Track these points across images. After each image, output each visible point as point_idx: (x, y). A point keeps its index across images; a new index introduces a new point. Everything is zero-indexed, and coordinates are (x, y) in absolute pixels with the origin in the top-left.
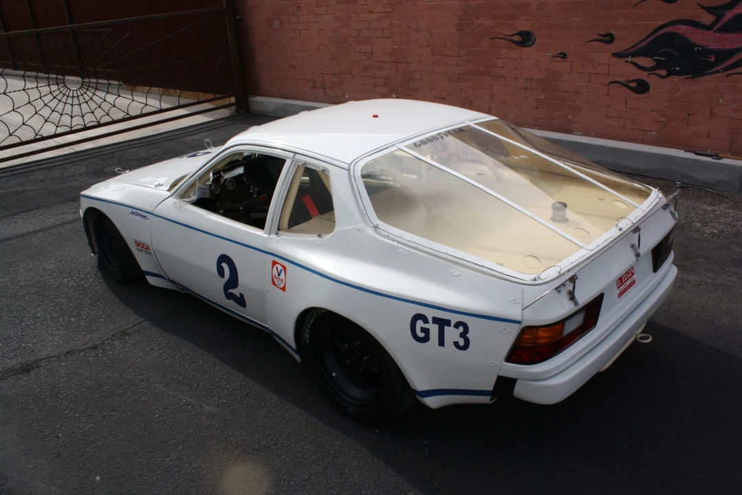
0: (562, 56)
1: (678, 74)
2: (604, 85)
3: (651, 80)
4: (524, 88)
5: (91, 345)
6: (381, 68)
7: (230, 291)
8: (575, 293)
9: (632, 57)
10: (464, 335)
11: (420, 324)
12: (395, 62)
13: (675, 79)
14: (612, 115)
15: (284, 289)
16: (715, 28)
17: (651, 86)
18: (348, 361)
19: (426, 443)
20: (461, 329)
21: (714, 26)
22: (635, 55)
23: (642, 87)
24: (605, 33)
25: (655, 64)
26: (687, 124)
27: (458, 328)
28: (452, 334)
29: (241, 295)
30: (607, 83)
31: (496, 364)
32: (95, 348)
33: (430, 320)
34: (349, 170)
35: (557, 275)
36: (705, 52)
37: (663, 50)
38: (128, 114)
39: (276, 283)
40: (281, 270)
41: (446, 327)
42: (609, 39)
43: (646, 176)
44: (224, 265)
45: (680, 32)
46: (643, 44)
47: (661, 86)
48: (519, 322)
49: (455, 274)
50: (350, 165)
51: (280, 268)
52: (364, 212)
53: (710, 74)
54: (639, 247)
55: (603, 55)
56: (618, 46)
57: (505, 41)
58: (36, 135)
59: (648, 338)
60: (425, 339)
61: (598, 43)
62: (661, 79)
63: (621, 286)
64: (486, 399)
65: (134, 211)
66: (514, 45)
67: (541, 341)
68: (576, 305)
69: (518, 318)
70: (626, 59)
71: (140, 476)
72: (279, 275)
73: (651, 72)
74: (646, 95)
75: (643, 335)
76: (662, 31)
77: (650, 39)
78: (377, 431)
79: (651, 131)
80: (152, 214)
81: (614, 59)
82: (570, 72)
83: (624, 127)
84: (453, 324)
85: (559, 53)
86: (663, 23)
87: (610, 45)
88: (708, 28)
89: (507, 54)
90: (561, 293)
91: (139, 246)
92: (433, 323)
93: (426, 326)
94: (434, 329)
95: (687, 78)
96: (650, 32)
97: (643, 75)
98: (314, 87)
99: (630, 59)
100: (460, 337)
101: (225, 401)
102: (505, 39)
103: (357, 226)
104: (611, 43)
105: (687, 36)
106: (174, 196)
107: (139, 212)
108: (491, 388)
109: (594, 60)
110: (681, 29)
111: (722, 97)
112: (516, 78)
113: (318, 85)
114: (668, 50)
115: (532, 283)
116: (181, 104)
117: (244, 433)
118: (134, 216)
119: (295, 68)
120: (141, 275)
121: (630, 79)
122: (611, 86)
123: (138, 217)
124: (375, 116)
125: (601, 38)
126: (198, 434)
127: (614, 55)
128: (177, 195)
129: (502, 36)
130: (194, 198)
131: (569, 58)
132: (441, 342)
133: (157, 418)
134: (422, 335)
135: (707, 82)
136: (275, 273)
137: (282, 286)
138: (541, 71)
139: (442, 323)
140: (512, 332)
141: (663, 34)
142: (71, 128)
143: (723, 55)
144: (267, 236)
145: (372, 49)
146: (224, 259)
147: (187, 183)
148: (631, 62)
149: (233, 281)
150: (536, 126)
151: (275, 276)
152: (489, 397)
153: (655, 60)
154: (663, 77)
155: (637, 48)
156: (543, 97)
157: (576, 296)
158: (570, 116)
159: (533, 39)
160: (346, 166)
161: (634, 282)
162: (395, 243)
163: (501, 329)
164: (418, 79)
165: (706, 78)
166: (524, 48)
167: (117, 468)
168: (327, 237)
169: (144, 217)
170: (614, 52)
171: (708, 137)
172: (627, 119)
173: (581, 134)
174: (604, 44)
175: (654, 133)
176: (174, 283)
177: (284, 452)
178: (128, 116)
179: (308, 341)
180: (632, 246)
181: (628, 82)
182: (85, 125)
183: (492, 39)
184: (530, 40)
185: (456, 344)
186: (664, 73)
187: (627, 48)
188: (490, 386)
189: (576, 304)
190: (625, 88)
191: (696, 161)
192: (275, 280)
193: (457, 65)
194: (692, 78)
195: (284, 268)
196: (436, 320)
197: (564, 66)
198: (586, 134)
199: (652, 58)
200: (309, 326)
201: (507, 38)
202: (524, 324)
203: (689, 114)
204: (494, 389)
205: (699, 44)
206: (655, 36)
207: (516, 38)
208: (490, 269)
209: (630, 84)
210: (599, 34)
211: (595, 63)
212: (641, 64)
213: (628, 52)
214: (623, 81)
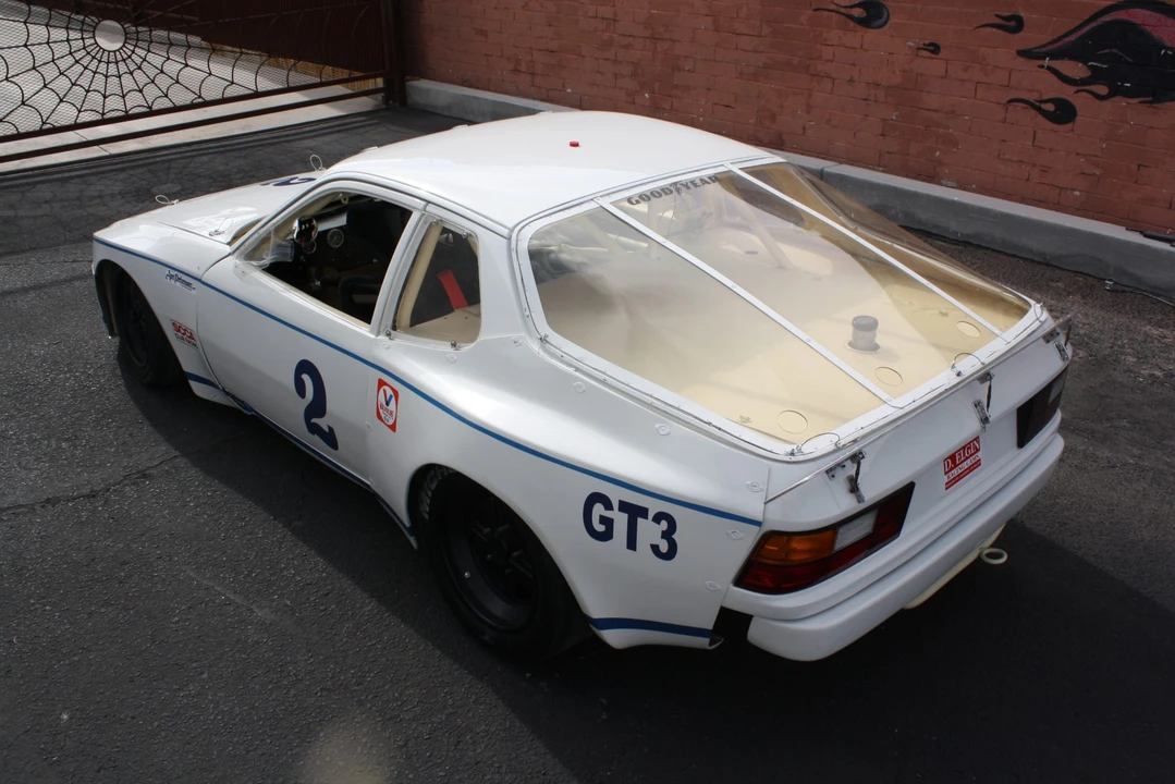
0: (931, 48)
1: (1127, 94)
2: (999, 103)
3: (1080, 101)
4: (865, 100)
5: (86, 491)
6: (628, 47)
7: (314, 420)
8: (859, 481)
9: (1051, 59)
10: (668, 535)
11: (598, 509)
12: (652, 38)
13: (1122, 102)
14: (1007, 157)
15: (393, 427)
17: (1079, 113)
18: (489, 556)
19: (604, 701)
20: (664, 525)
22: (1055, 56)
23: (1063, 113)
24: (1009, 14)
25: (1089, 74)
26: (1136, 182)
27: (659, 523)
28: (649, 532)
29: (330, 428)
30: (1004, 100)
31: (719, 587)
32: (94, 496)
33: (616, 505)
34: (509, 239)
35: (833, 447)
37: (1106, 51)
38: (200, 97)
39: (383, 416)
40: (391, 396)
41: (639, 520)
42: (1014, 24)
43: (1058, 267)
44: (306, 377)
45: (1138, 21)
46: (1072, 38)
47: (1097, 113)
48: (758, 524)
49: (662, 433)
50: (512, 230)
51: (389, 392)
52: (527, 313)
54: (988, 406)
55: (1002, 52)
56: (1030, 38)
57: (838, 16)
58: (44, 123)
59: (999, 556)
60: (606, 536)
61: (994, 30)
62: (1097, 102)
63: (952, 469)
64: (702, 642)
65: (173, 273)
66: (852, 24)
67: (796, 557)
68: (859, 502)
69: (758, 517)
70: (1040, 62)
71: (133, 718)
72: (387, 404)
73: (1080, 88)
74: (1070, 125)
75: (994, 550)
76: (1106, 18)
77: (1084, 30)
78: (528, 675)
79: (1074, 190)
80: (200, 280)
81: (1020, 60)
82: (943, 77)
83: (1028, 179)
84: (651, 515)
85: (927, 42)
86: (1110, 3)
87: (1016, 36)
89: (840, 38)
90: (836, 478)
91: (179, 331)
92: (620, 510)
93: (608, 514)
94: (621, 521)
95: (1140, 102)
96: (1086, 18)
97: (1067, 93)
98: (516, 71)
99: (1047, 62)
100: (662, 537)
101: (288, 603)
102: (838, 12)
103: (514, 336)
104: (1020, 31)
105: (1148, 29)
106: (236, 254)
107: (180, 275)
108: (709, 626)
109: (985, 59)
110: (1140, 16)
112: (851, 81)
113: (523, 68)
114: (1114, 50)
115: (787, 459)
116: (291, 85)
117: (312, 660)
118: (173, 281)
119: (487, 37)
120: (181, 379)
121: (1045, 97)
122: (1011, 107)
123: (178, 283)
124: (575, 145)
126: (237, 655)
127: (1021, 53)
128: (240, 255)
129: (833, 7)
130: (268, 260)
131: (943, 53)
132: (632, 544)
133: (177, 622)
134: (600, 528)
136: (382, 399)
137: (391, 422)
138: (894, 72)
139: (634, 512)
140: (747, 539)
141: (1107, 23)
142: (103, 114)
144: (373, 336)
145: (616, 14)
146: (305, 367)
147: (256, 236)
148: (1049, 68)
149: (318, 407)
150: (879, 166)
151: (382, 405)
152: (707, 640)
153: (1090, 67)
154: (1101, 98)
155: (1061, 43)
156: (894, 118)
157: (860, 486)
158: (938, 153)
159: (885, 16)
160: (505, 232)
161: (977, 464)
162: (571, 370)
163: (730, 532)
164: (689, 71)
166: (869, 30)
167: (98, 702)
168: (467, 348)
169: (189, 284)
170: (1022, 48)
171: (1170, 208)
172: (1034, 165)
173: (954, 184)
174: (1007, 34)
175: (1077, 193)
176: (233, 397)
177: (370, 697)
178: (200, 100)
179: (427, 517)
180: (977, 404)
181: (1041, 102)
182: (126, 112)
183: (815, 10)
184: (880, 17)
185: (655, 548)
186: (1103, 90)
187: (1043, 43)
188: (708, 623)
189: (860, 499)
190: (1033, 112)
191: (1142, 247)
192: (381, 411)
193: (755, 51)
194: (1151, 102)
195: (396, 393)
196: (624, 507)
197: (932, 66)
198: (962, 186)
199: (1085, 63)
200: (430, 493)
201: (842, 10)
202: (767, 528)
203: (1139, 166)
204: (715, 626)
205: (1168, 44)
206: (1093, 25)
207: (857, 12)
208: (720, 429)
209: (1044, 106)
210: (998, 16)
211: (988, 65)
212: (1066, 73)
213: (1044, 49)
214: (1032, 100)
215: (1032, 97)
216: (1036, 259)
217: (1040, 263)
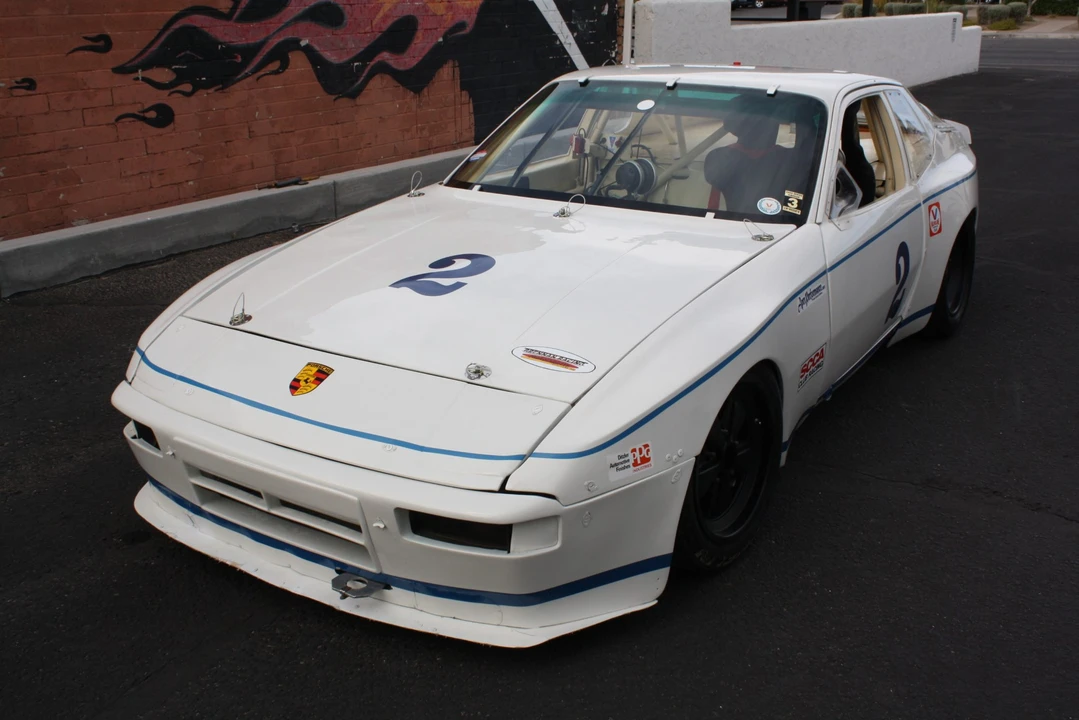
0: (26, 84)
1: (206, 86)
2: (108, 124)
3: (175, 102)
9: (143, 70)
13: (203, 94)
14: (129, 173)
15: (940, 230)
16: (235, 17)
17: (175, 113)
21: (233, 15)
22: (146, 66)
23: (164, 117)
24: (95, 35)
25: (174, 76)
26: (228, 156)
30: (113, 121)
36: (230, 50)
37: (182, 54)
39: (933, 230)
42: (103, 44)
45: (198, 25)
46: (154, 48)
47: (188, 108)
51: (934, 207)
53: (239, 80)
55: (99, 73)
56: (121, 54)
61: (86, 53)
62: (186, 98)
70: (134, 75)
72: (935, 218)
73: (172, 90)
74: (172, 125)
76: (176, 26)
77: (163, 38)
79: (187, 181)
81: (118, 77)
82: (46, 114)
83: (151, 187)
85: (19, 79)
86: (175, 13)
87: (108, 55)
88: (227, 17)
95: (216, 90)
96: (161, 28)
97: (162, 97)
99: (140, 74)
104: (109, 50)
105: (206, 30)
109: (85, 84)
110: (199, 21)
111: (257, 109)
114: (188, 52)
118: (804, 306)
121: (146, 107)
122: (119, 125)
123: (810, 302)
125: (90, 43)
127: (121, 70)
131: (40, 87)
135: (239, 91)
136: (932, 219)
137: (938, 228)
141: (177, 30)
143: (249, 52)
148: (144, 79)
151: (932, 223)
153: (175, 71)
154: (188, 95)
155: (147, 54)
156: (2, 174)
158: (62, 195)
165: (237, 86)
169: (818, 290)
170: (115, 66)
172: (152, 172)
173: (86, 221)
174: (98, 54)
175: (191, 183)
181: (143, 112)
186: (187, 87)
187: (133, 56)
190: (139, 124)
192: (932, 228)
194: (222, 89)
195: (938, 204)
197: (33, 103)
198: (93, 219)
199: (170, 68)
203: (226, 142)
205: (221, 40)
206: (167, 33)
209: (148, 115)
210: (86, 38)
211: (89, 89)
212: (157, 80)
213: (136, 62)
214: (136, 113)
215: (135, 110)
216: (227, 240)
217: (229, 243)
